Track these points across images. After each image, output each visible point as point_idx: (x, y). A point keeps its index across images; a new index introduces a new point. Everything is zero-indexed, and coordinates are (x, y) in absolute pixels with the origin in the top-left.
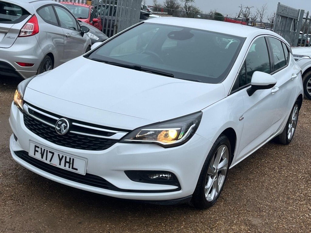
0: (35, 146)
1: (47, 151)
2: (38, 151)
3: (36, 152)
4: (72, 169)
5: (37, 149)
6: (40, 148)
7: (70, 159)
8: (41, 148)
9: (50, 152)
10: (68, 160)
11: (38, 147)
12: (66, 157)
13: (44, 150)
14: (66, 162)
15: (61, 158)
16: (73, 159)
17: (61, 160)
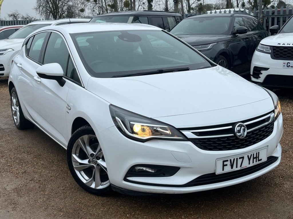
0: (223, 161)
1: (237, 159)
2: (226, 165)
3: (225, 167)
4: (258, 161)
5: (225, 163)
6: (229, 161)
7: (257, 153)
8: (231, 160)
9: (240, 158)
10: (255, 156)
11: (227, 161)
12: (254, 154)
13: (234, 159)
14: (254, 158)
15: (250, 158)
16: (259, 152)
17: (249, 159)
